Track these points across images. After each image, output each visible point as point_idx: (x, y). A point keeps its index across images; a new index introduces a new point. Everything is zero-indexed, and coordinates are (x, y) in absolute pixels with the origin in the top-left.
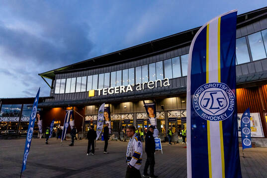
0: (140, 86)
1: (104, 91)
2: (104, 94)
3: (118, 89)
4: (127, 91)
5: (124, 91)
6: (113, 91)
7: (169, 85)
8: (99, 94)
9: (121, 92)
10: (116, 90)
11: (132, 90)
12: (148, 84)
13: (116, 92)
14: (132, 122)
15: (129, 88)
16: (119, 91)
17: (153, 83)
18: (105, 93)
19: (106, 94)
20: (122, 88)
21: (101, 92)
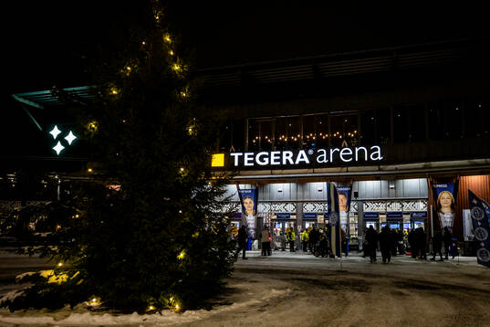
0: (325, 155)
1: (246, 159)
2: (246, 164)
3: (278, 158)
4: (297, 162)
5: (292, 162)
6: (267, 160)
7: (379, 158)
8: (236, 164)
9: (284, 163)
10: (273, 158)
11: (307, 162)
12: (341, 154)
13: (273, 163)
14: (295, 217)
15: (302, 157)
16: (281, 160)
17: (351, 153)
18: (249, 162)
19: (252, 164)
20: (288, 155)
21: (241, 159)
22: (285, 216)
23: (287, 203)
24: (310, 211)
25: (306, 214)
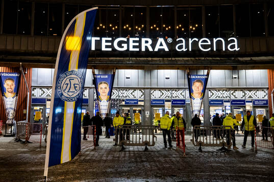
0: (184, 44)
1: (104, 44)
2: (104, 49)
3: (137, 44)
4: (156, 50)
5: (151, 49)
6: (125, 46)
7: (237, 49)
8: (93, 48)
9: (143, 49)
10: (131, 44)
11: (167, 49)
12: (200, 43)
13: (131, 49)
14: (142, 103)
15: (161, 45)
16: (140, 47)
17: (209, 43)
18: (107, 47)
19: (110, 49)
20: (147, 42)
21: (98, 43)
22: (133, 102)
23: (135, 89)
24: (157, 98)
25: (154, 100)
